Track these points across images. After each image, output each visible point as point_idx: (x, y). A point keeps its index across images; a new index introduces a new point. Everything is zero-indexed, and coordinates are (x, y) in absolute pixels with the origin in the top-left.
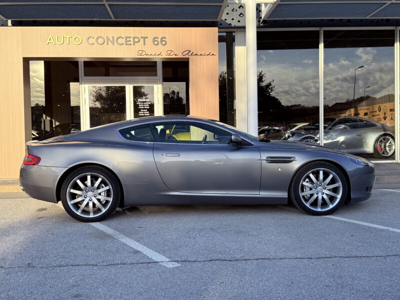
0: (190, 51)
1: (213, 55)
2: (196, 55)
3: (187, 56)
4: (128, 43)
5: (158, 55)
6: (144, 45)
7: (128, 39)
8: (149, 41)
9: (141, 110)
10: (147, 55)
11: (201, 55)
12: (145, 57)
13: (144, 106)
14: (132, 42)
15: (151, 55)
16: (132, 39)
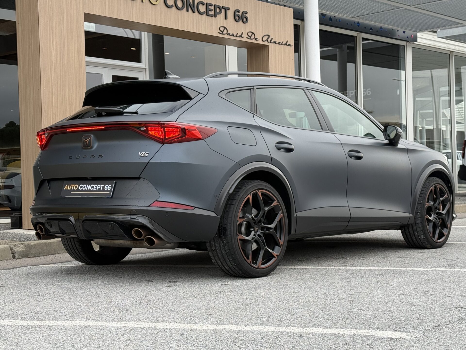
0: (269, 36)
1: (289, 45)
2: (275, 42)
3: (266, 43)
4: (210, 13)
5: (239, 37)
6: (226, 18)
7: (210, 7)
8: (230, 14)
10: (229, 34)
11: (279, 43)
12: (226, 36)
14: (213, 13)
15: (233, 35)
16: (213, 8)
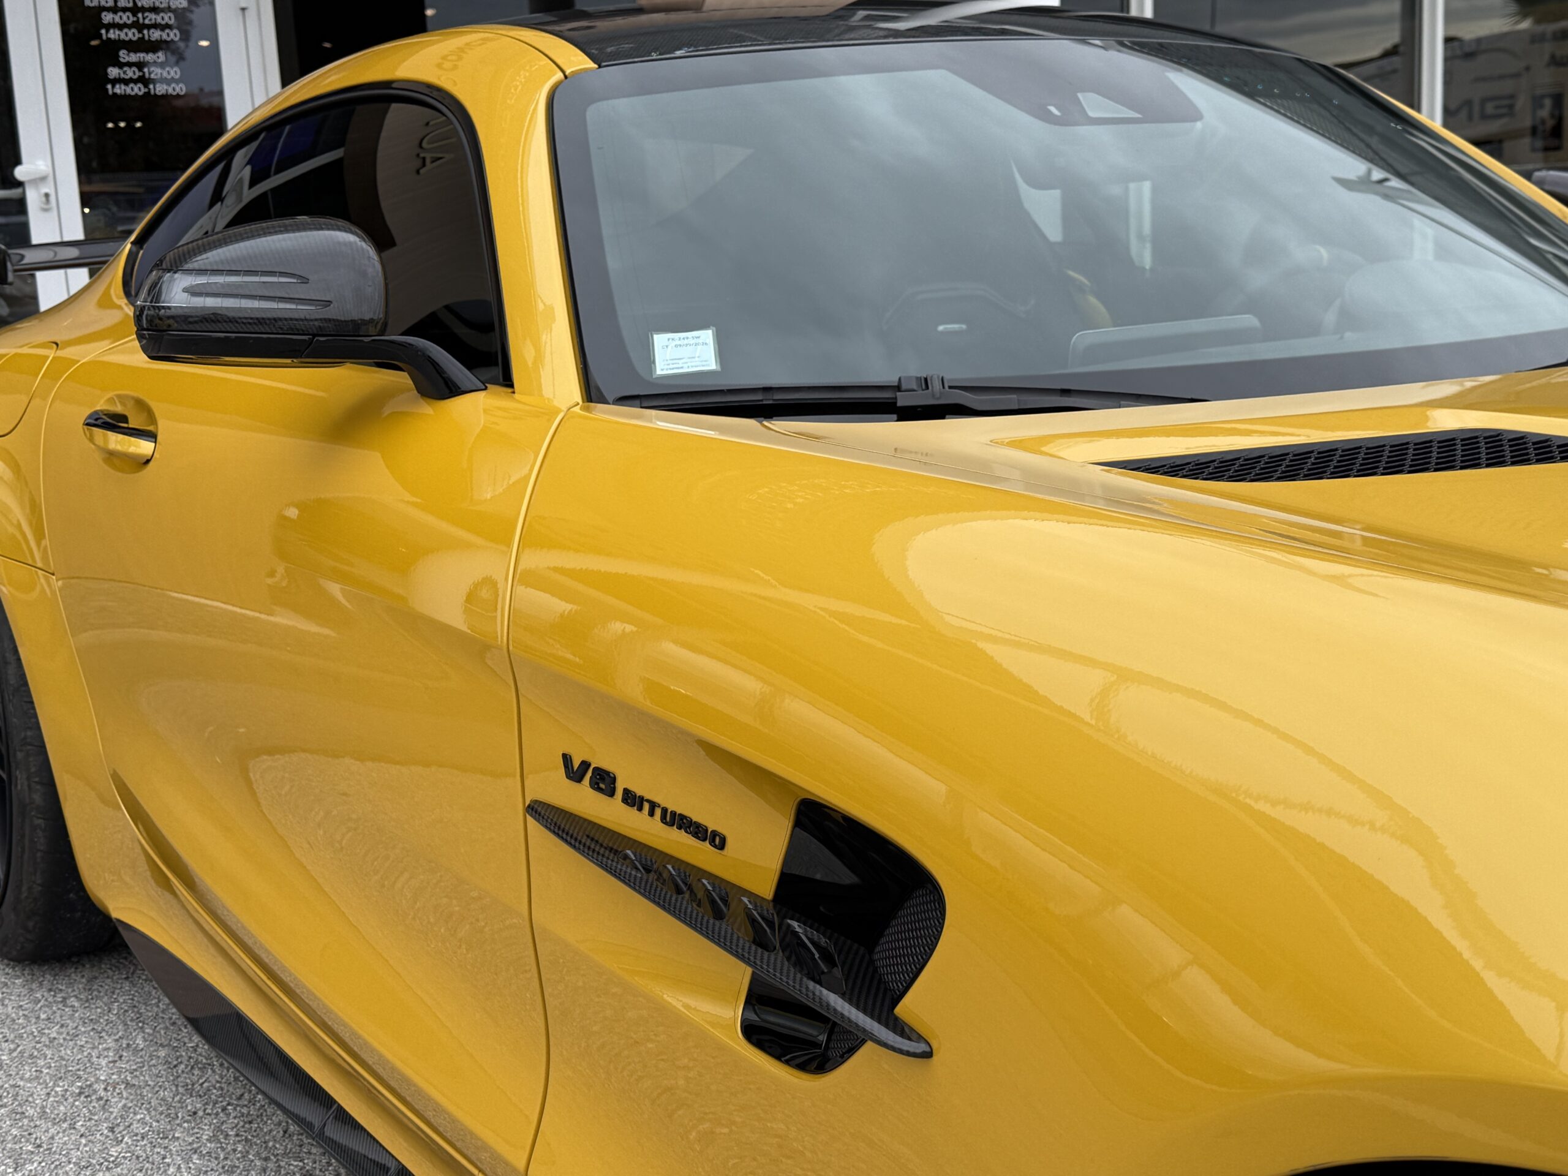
9: (124, 56)
13: (139, 26)
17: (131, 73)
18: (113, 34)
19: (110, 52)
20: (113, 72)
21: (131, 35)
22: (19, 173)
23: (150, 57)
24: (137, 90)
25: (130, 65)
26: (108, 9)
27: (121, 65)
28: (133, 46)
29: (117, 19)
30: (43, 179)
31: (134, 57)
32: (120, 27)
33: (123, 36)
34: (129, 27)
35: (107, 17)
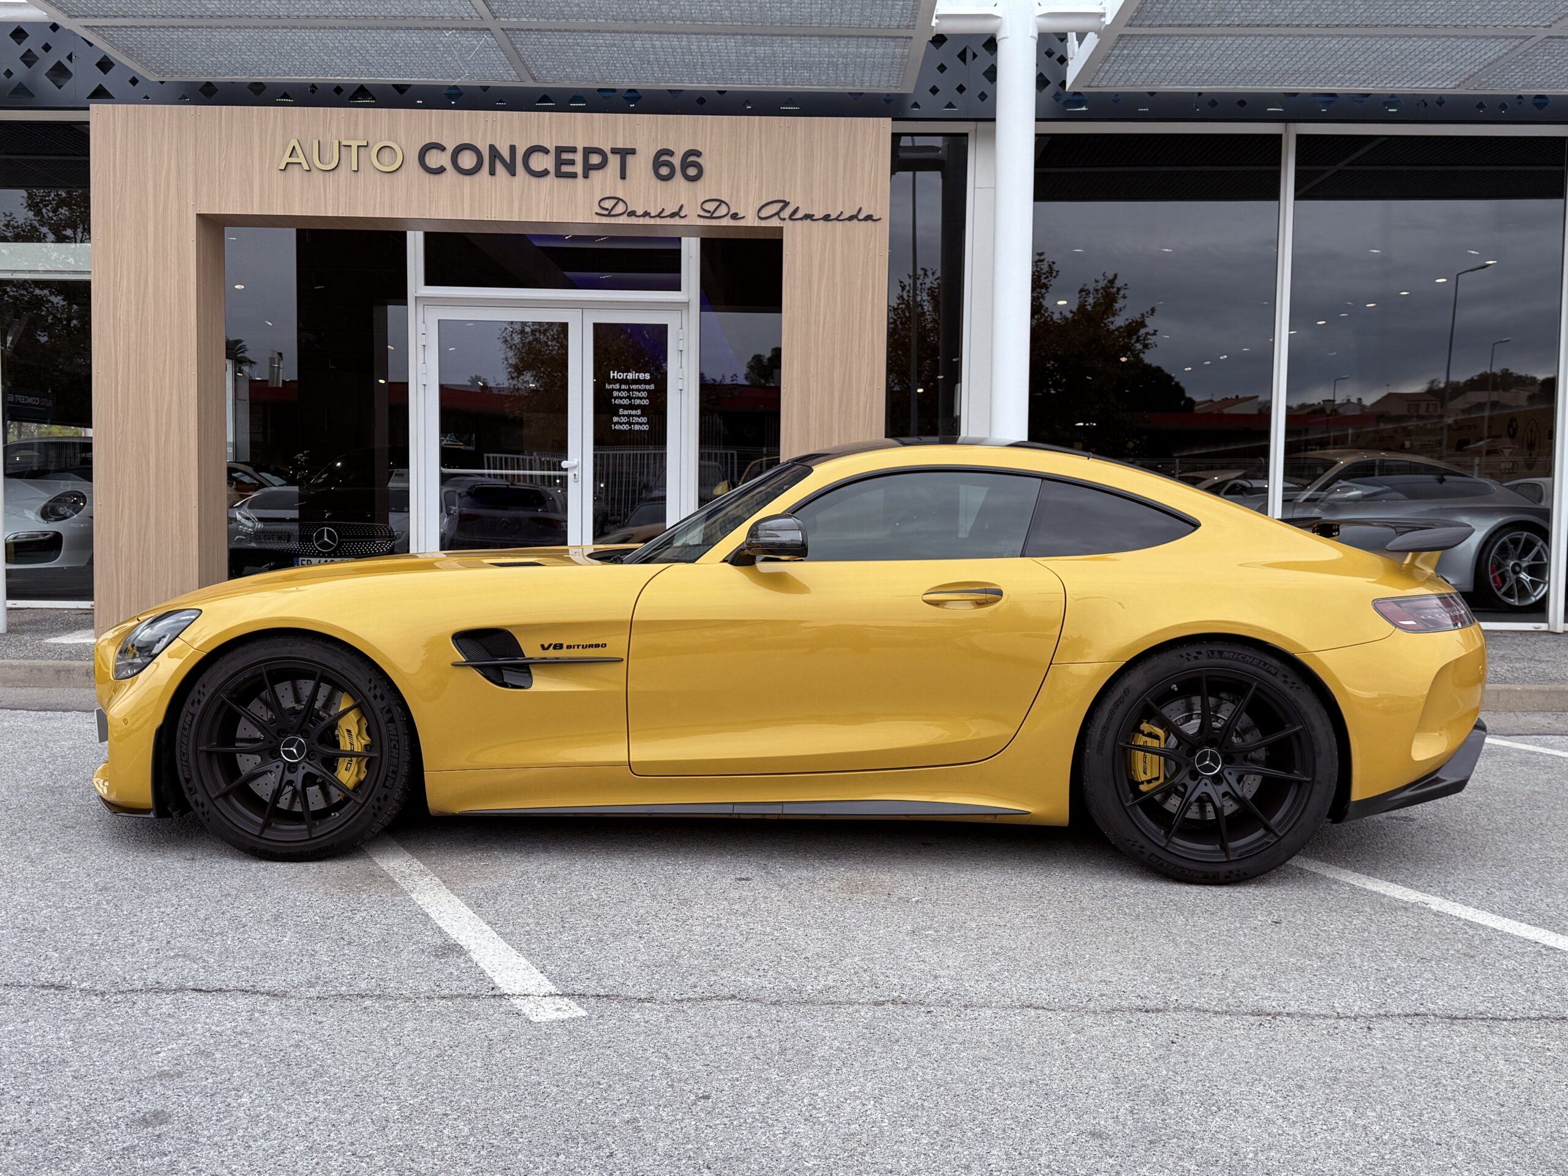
0: (786, 204)
1: (869, 218)
2: (808, 217)
3: (775, 222)
4: (565, 169)
5: (673, 215)
6: (623, 177)
7: (565, 156)
8: (641, 165)
9: (621, 411)
10: (632, 214)
11: (826, 218)
12: (623, 220)
13: (630, 398)
14: (578, 168)
15: (646, 214)
16: (578, 157)
17: (624, 420)
18: (617, 402)
19: (615, 410)
20: (615, 419)
21: (626, 402)
22: (564, 464)
23: (633, 412)
24: (626, 427)
25: (624, 416)
26: (616, 390)
27: (619, 416)
28: (625, 407)
29: (620, 395)
30: (575, 467)
31: (626, 412)
32: (621, 398)
33: (622, 402)
34: (625, 398)
35: (615, 394)
